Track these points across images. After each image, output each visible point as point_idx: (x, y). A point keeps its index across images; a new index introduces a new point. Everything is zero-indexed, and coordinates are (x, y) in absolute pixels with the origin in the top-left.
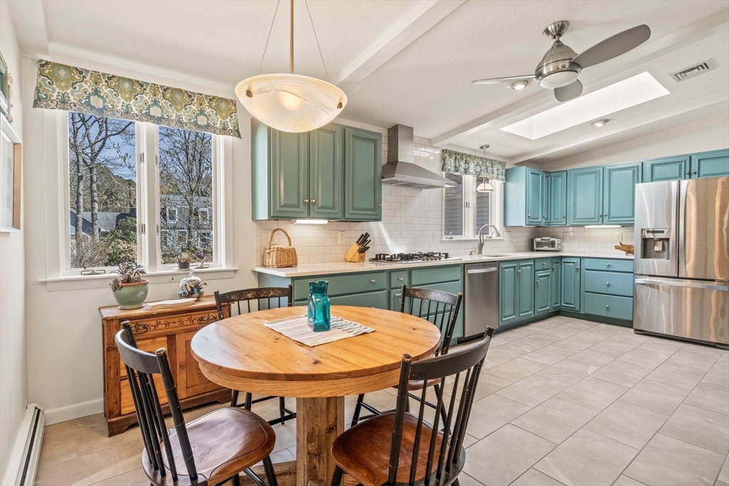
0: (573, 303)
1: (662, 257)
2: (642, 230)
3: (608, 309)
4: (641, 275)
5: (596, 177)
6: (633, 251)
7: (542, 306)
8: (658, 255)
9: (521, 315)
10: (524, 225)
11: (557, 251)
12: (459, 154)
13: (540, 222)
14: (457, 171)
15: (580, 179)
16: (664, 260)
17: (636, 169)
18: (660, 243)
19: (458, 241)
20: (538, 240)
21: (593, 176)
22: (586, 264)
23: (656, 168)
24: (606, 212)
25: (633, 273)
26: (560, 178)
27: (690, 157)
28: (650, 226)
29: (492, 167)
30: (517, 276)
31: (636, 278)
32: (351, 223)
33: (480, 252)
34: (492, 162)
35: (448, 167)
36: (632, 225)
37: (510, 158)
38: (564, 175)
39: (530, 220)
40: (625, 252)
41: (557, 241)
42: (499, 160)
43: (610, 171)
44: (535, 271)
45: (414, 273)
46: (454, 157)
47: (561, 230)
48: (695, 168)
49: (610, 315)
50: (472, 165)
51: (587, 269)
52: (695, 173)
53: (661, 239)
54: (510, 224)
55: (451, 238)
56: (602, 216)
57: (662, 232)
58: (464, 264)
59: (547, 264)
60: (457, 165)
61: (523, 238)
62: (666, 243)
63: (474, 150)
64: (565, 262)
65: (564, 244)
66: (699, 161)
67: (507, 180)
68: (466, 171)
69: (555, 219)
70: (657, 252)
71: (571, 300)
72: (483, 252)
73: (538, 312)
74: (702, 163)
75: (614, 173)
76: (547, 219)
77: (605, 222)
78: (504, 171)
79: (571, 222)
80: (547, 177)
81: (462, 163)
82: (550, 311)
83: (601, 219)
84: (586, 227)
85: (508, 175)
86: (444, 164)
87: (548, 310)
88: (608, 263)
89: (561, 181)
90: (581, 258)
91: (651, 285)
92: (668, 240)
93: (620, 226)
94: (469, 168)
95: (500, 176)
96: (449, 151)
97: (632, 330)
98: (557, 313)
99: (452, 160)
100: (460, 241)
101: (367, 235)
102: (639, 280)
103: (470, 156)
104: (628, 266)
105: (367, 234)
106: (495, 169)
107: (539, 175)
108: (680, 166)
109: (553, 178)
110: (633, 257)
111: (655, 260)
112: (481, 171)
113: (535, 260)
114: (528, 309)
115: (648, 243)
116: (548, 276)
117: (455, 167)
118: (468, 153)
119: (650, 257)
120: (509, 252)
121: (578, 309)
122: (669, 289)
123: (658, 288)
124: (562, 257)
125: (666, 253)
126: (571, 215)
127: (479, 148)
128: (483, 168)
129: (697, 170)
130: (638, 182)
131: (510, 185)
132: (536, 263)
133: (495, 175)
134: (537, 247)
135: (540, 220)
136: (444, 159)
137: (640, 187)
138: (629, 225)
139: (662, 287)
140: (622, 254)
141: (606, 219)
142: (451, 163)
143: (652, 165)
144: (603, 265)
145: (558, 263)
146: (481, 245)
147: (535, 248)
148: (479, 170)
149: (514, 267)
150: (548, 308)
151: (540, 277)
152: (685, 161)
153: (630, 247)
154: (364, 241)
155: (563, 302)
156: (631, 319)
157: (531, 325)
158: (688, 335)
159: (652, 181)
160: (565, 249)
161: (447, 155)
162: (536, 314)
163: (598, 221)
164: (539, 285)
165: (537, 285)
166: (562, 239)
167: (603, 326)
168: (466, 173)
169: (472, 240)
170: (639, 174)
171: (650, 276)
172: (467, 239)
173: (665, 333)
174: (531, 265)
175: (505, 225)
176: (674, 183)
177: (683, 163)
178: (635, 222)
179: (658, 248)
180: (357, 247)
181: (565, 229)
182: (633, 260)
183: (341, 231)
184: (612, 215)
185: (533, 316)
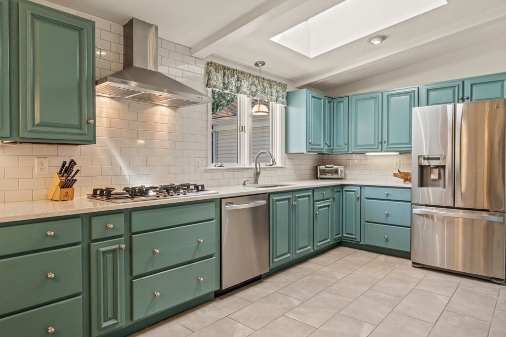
0: (354, 234)
1: (438, 186)
2: (419, 157)
3: (387, 240)
4: (419, 205)
5: (375, 102)
6: (411, 179)
7: (322, 239)
8: (434, 183)
9: (298, 252)
10: (305, 152)
11: (341, 179)
12: (229, 69)
13: (322, 149)
14: (226, 88)
15: (360, 104)
16: (440, 189)
17: (413, 94)
18: (436, 171)
19: (229, 170)
20: (322, 167)
21: (372, 102)
22: (367, 192)
23: (432, 94)
24: (385, 139)
25: (410, 202)
26: (342, 104)
27: (463, 82)
28: (425, 153)
29: (271, 88)
30: (292, 208)
31: (414, 208)
32: (60, 146)
33: (256, 181)
34: (271, 83)
35: (213, 83)
36: (409, 152)
37: (292, 81)
38: (346, 100)
39: (311, 147)
40: (403, 180)
41: (340, 168)
42: (278, 81)
43: (388, 96)
44: (314, 201)
45: (135, 216)
46: (222, 72)
47: (344, 157)
48: (467, 94)
49: (390, 246)
50: (245, 85)
51: (367, 198)
52: (468, 98)
53: (437, 167)
54: (292, 150)
55: (221, 166)
56: (381, 143)
57: (438, 159)
58: (221, 199)
59: (327, 193)
60: (226, 82)
61: (307, 165)
62: (442, 171)
63: (249, 68)
64: (346, 191)
65: (348, 172)
66: (472, 85)
67: (288, 103)
68: (238, 90)
69: (338, 146)
70: (434, 180)
71: (351, 231)
72: (259, 182)
73: (318, 246)
74: (474, 87)
75: (393, 99)
76: (330, 146)
77: (384, 149)
78: (285, 94)
79: (352, 150)
80: (329, 102)
81: (233, 81)
82: (331, 243)
83: (380, 146)
84: (367, 154)
85: (289, 98)
86: (209, 79)
87: (329, 242)
88: (387, 191)
89: (343, 106)
90: (361, 186)
91: (426, 216)
92: (444, 167)
93: (398, 153)
94: (241, 86)
95: (280, 99)
96: (215, 64)
97: (410, 262)
98: (340, 243)
99: (220, 76)
100: (232, 169)
101: (73, 163)
102: (417, 210)
103: (243, 73)
104: (406, 196)
105: (72, 161)
106: (274, 91)
107: (321, 99)
108: (454, 91)
109: (335, 104)
110: (410, 186)
111: (430, 189)
112: (257, 91)
113: (313, 190)
114: (307, 244)
115: (425, 171)
116: (328, 206)
117: (224, 84)
118: (240, 69)
119: (427, 186)
120: (292, 181)
121: (358, 240)
122: (443, 219)
123: (432, 217)
124: (343, 186)
125: (442, 181)
126: (352, 142)
127: (253, 65)
128: (260, 88)
129: (469, 96)
130: (414, 106)
131: (292, 110)
132: (315, 193)
133: (274, 98)
134: (320, 174)
135: (322, 147)
136: (208, 73)
137: (416, 110)
138: (407, 152)
139: (437, 217)
140: (400, 182)
141: (385, 146)
142: (218, 79)
143: (428, 90)
144: (381, 194)
145: (340, 191)
146: (257, 174)
147: (319, 176)
148: (254, 90)
149: (289, 199)
150: (329, 240)
151: (320, 208)
152: (458, 85)
153: (407, 174)
154: (67, 171)
155: (344, 232)
156: (409, 251)
157: (310, 260)
158: (460, 269)
159: (428, 105)
160: (348, 177)
161: (212, 69)
162: (315, 248)
163: (378, 148)
164: (318, 216)
165: (317, 217)
166: (345, 167)
167: (382, 258)
168: (238, 92)
169: (247, 169)
170: (415, 99)
171: (427, 205)
172: (242, 166)
173: (438, 266)
174: (309, 196)
175: (286, 152)
176: (450, 107)
177: (457, 88)
178: (413, 149)
179: (434, 176)
180: (57, 180)
181: (349, 156)
182: (410, 188)
183: (38, 157)
184: (390, 143)
185: (312, 251)
